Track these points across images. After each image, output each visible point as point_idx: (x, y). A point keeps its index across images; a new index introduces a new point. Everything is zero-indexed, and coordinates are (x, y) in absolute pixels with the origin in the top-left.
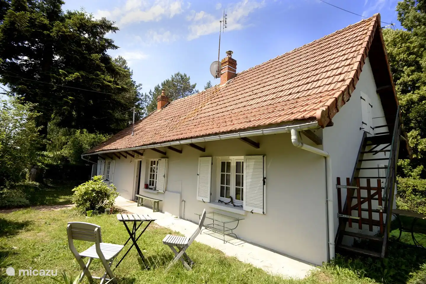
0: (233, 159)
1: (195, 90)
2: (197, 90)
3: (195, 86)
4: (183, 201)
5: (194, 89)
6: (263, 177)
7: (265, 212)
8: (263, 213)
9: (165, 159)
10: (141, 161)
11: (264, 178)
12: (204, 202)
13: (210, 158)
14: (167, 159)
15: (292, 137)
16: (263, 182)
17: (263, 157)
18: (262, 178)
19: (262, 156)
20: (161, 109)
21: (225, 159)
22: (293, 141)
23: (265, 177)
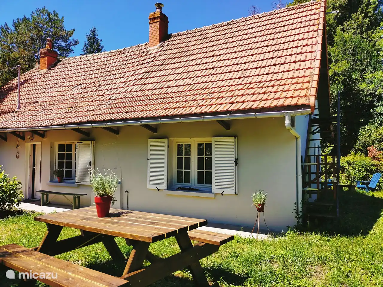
0: (194, 142)
1: (73, 40)
2: (75, 40)
3: (73, 33)
4: (126, 192)
5: (71, 38)
6: (234, 158)
7: (237, 192)
8: (235, 193)
9: (90, 142)
10: (34, 146)
11: (236, 160)
12: (159, 190)
13: (165, 140)
14: (93, 142)
15: (286, 121)
16: (234, 163)
17: (235, 138)
18: (234, 160)
19: (233, 138)
20: (47, 70)
21: (184, 141)
22: (286, 125)
23: (237, 158)
